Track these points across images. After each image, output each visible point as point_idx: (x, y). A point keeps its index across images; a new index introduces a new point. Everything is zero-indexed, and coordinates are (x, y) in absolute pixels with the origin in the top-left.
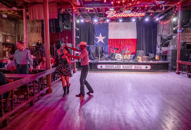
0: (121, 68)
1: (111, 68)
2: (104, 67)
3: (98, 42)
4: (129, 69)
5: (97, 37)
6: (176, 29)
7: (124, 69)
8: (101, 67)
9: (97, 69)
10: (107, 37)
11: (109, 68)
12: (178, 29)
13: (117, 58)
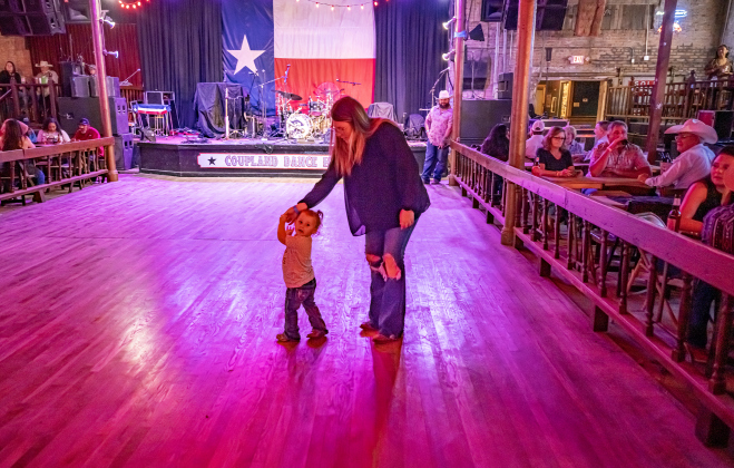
0: (279, 166)
1: (244, 166)
2: (221, 160)
3: (236, 72)
4: (306, 167)
5: (233, 53)
6: (450, 25)
7: (290, 167)
8: (212, 161)
9: (198, 168)
10: (270, 52)
11: (238, 166)
12: (457, 29)
13: (293, 129)
